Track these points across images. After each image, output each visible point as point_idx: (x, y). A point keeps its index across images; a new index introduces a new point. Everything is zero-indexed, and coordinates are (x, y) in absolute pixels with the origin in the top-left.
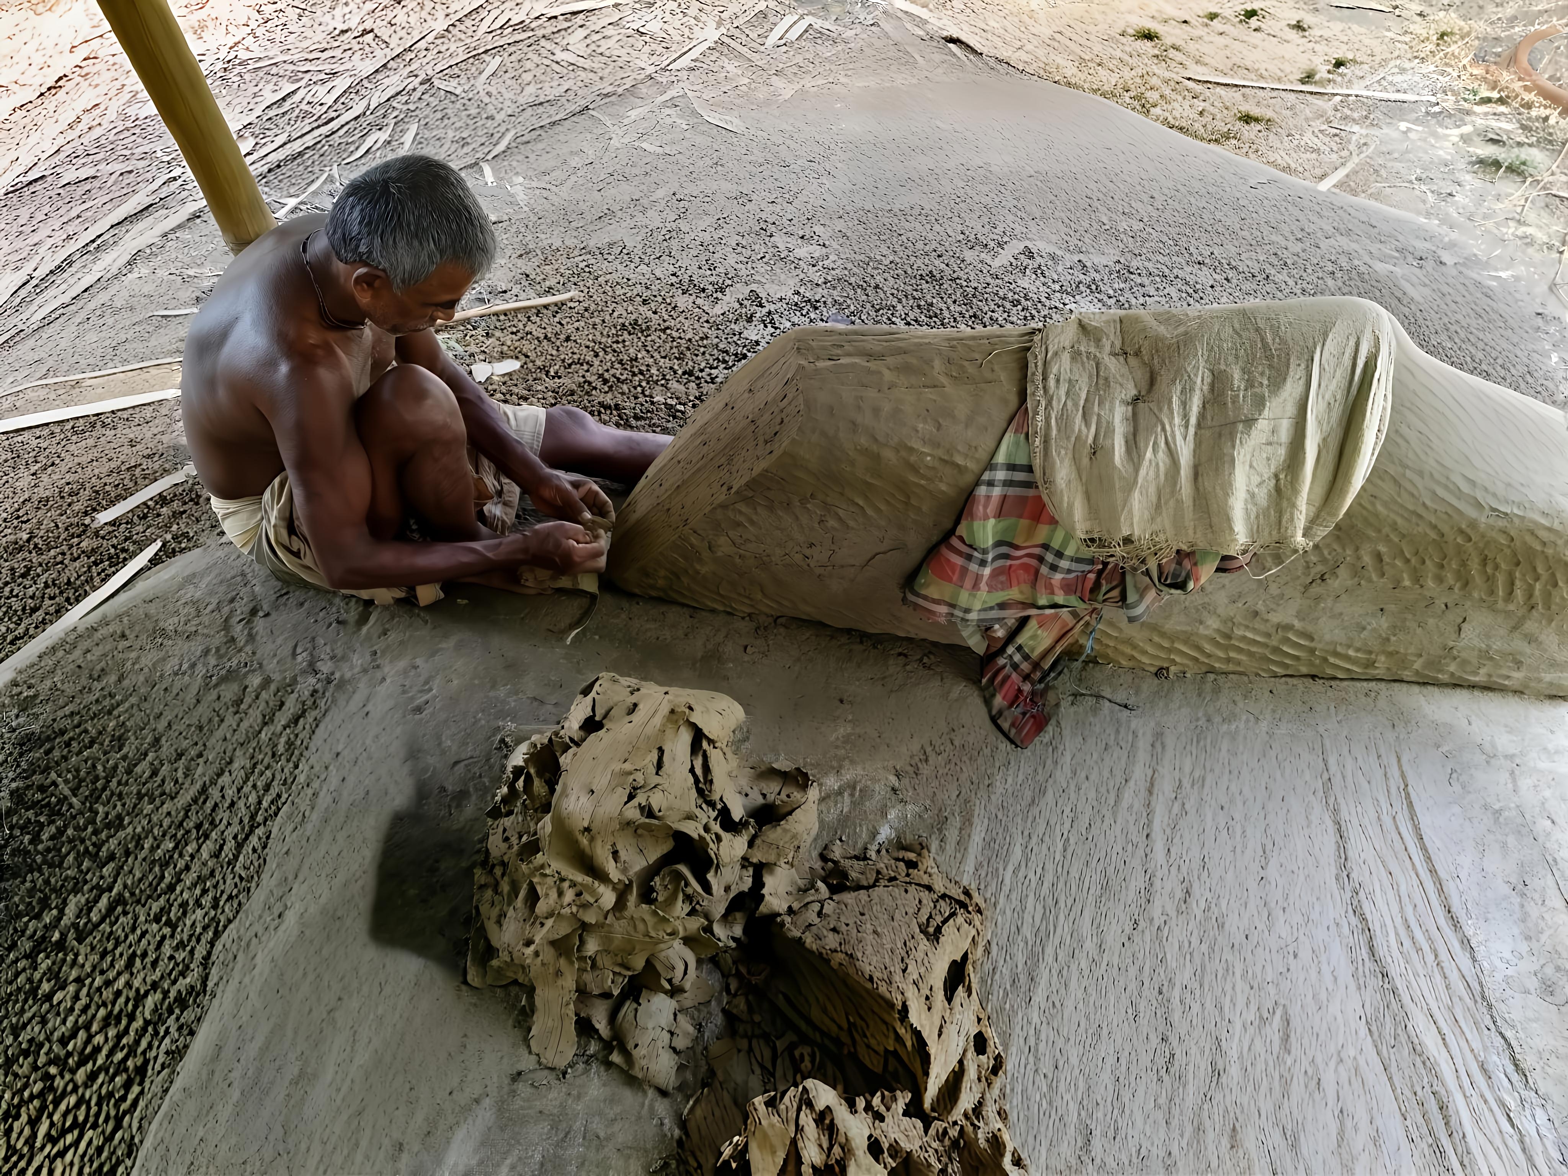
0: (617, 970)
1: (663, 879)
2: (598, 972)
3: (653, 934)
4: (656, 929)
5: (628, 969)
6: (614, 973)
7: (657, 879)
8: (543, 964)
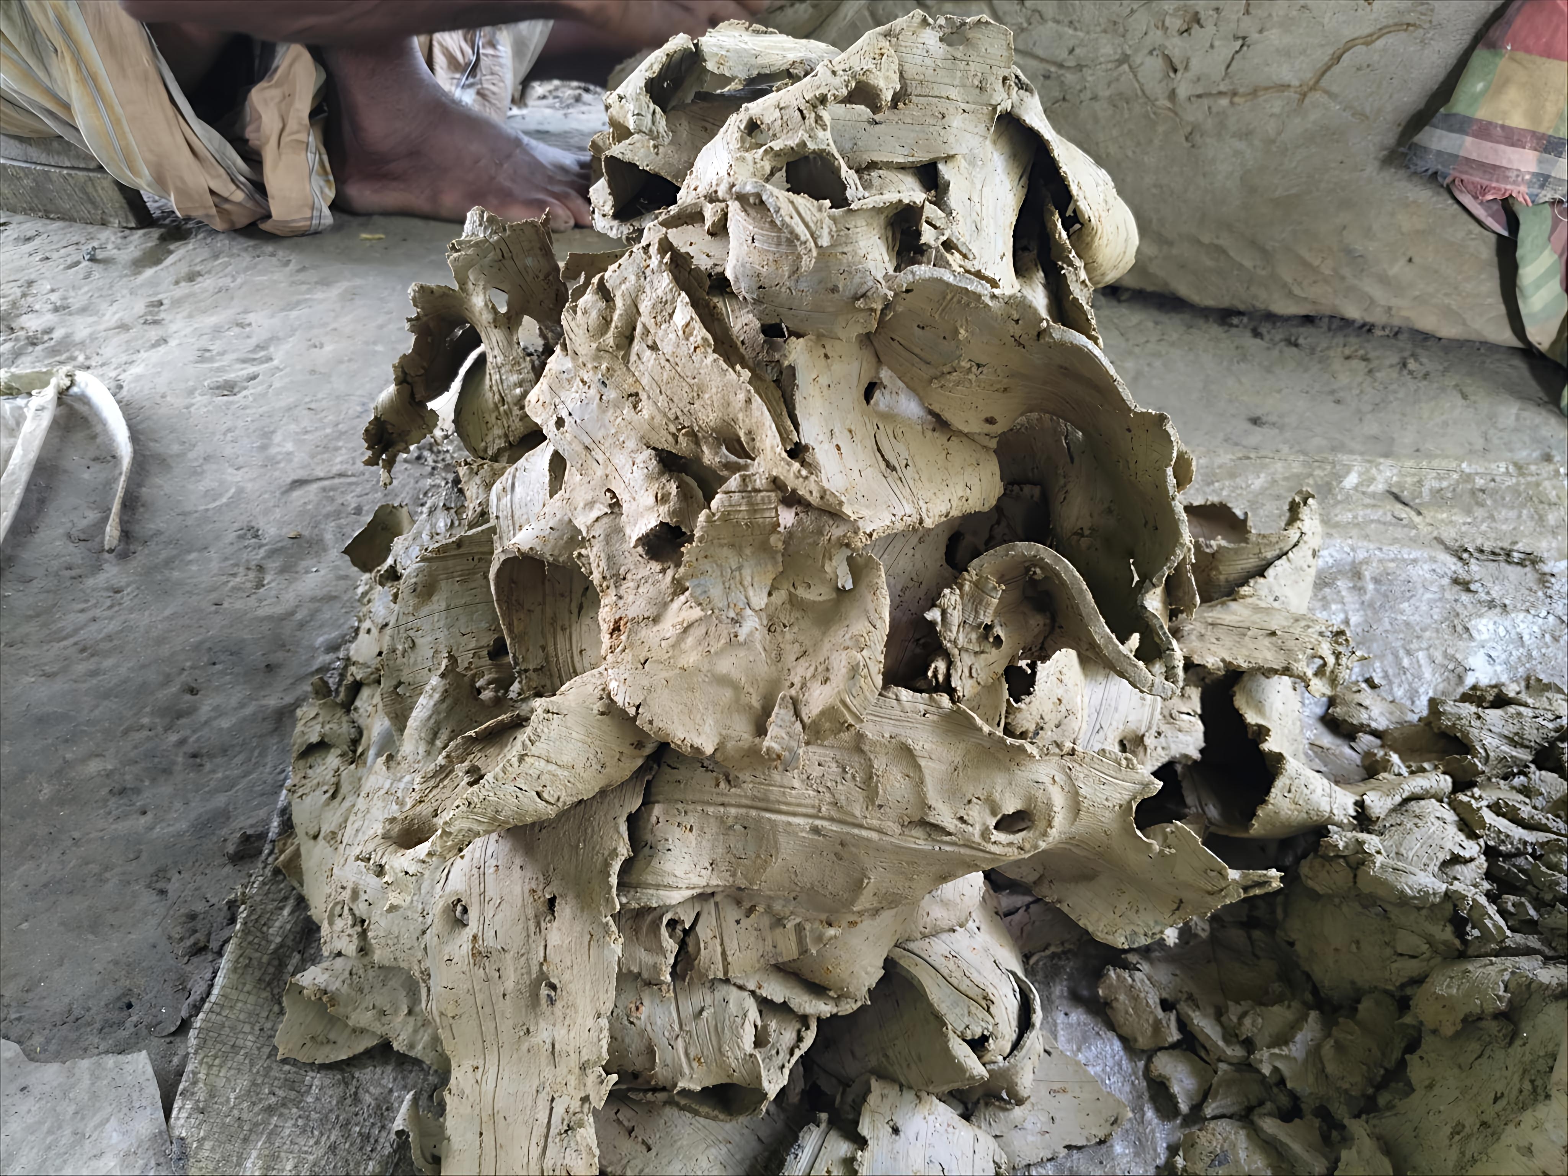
0: (776, 991)
1: (976, 600)
2: (700, 997)
3: (945, 817)
4: (953, 793)
5: (818, 990)
6: (765, 1005)
7: (951, 597)
8: (479, 955)
